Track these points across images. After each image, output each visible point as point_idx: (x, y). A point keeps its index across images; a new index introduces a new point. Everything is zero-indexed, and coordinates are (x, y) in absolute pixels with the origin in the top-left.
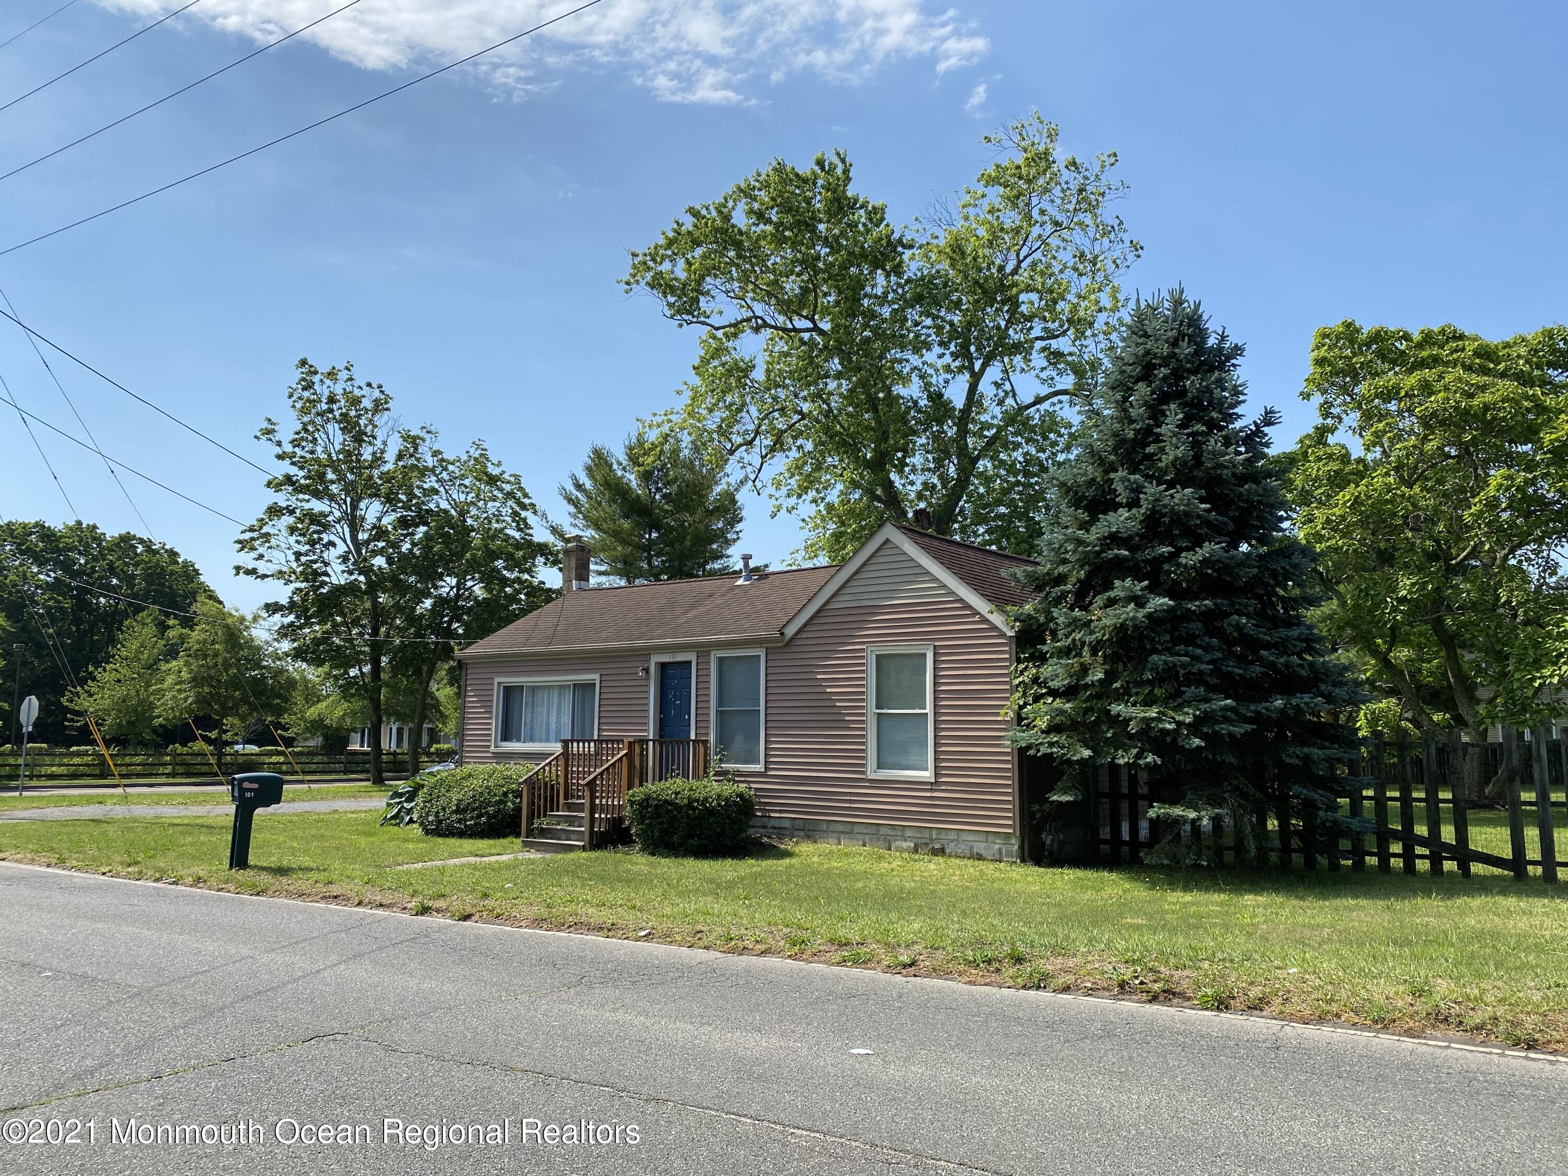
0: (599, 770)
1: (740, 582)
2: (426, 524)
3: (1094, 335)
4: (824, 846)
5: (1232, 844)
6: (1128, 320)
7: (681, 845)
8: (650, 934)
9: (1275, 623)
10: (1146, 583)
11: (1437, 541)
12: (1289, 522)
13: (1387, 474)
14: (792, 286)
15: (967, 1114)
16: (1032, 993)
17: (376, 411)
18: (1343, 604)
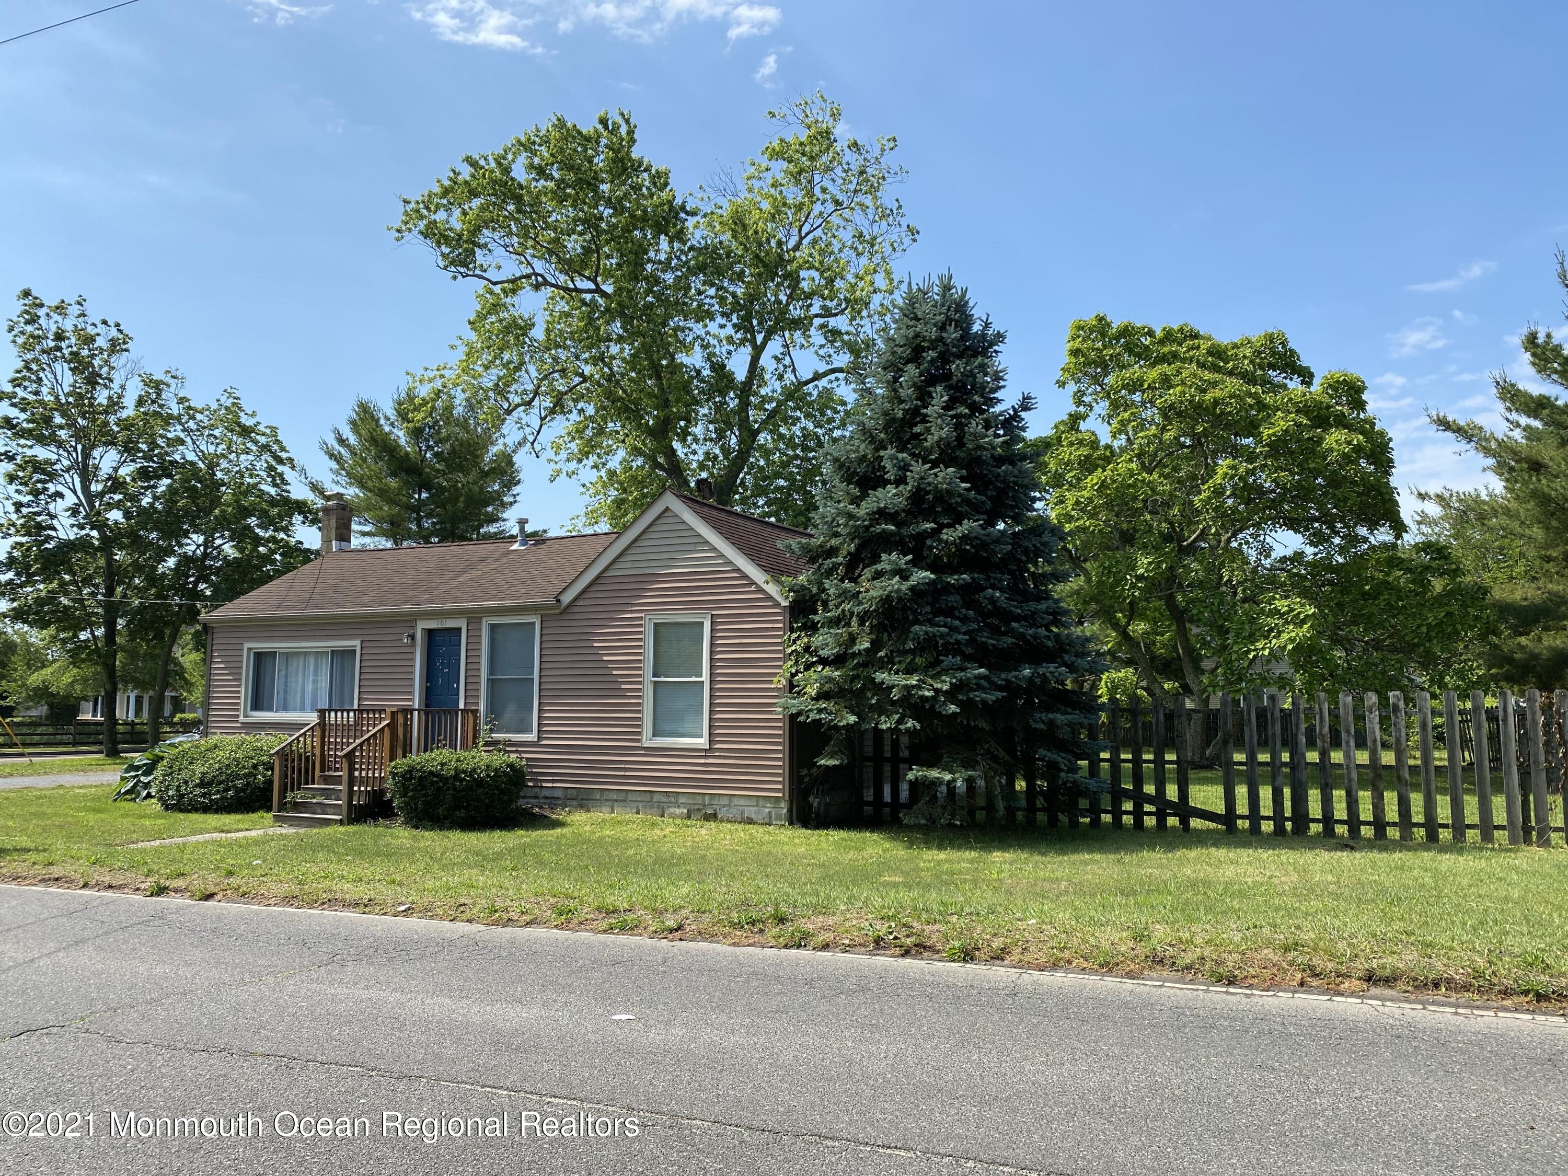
0: (358, 741)
1: (515, 547)
2: (170, 476)
3: (870, 316)
4: (597, 815)
5: (983, 804)
6: (900, 302)
7: (446, 818)
8: (409, 909)
9: (1027, 597)
10: (910, 557)
11: (1171, 524)
12: (1043, 503)
13: (1131, 460)
14: (574, 245)
15: (724, 1073)
16: (793, 951)
17: (113, 352)
18: (1089, 580)
